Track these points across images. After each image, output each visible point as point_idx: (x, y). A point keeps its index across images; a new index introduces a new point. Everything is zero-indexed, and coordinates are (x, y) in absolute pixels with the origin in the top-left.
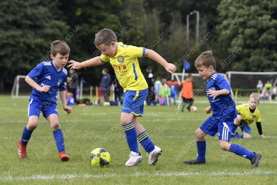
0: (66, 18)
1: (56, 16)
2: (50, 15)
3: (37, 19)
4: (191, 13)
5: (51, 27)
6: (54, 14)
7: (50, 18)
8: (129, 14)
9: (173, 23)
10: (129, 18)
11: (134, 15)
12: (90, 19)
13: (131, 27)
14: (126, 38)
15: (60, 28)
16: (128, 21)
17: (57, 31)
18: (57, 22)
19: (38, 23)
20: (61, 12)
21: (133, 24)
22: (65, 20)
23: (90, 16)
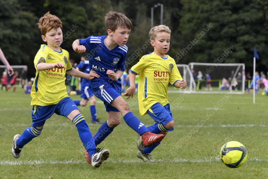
0: (33, 9)
1: (24, 7)
2: (19, 6)
3: (6, 10)
4: (156, 6)
5: (20, 18)
6: (22, 5)
7: (18, 9)
8: (95, 6)
9: (138, 15)
10: (95, 10)
11: (100, 7)
12: (57, 11)
13: (97, 18)
14: (92, 29)
15: (28, 19)
16: (94, 13)
17: (25, 22)
18: (25, 13)
19: (7, 14)
20: (29, 4)
21: (99, 16)
22: (33, 11)
23: (57, 8)
